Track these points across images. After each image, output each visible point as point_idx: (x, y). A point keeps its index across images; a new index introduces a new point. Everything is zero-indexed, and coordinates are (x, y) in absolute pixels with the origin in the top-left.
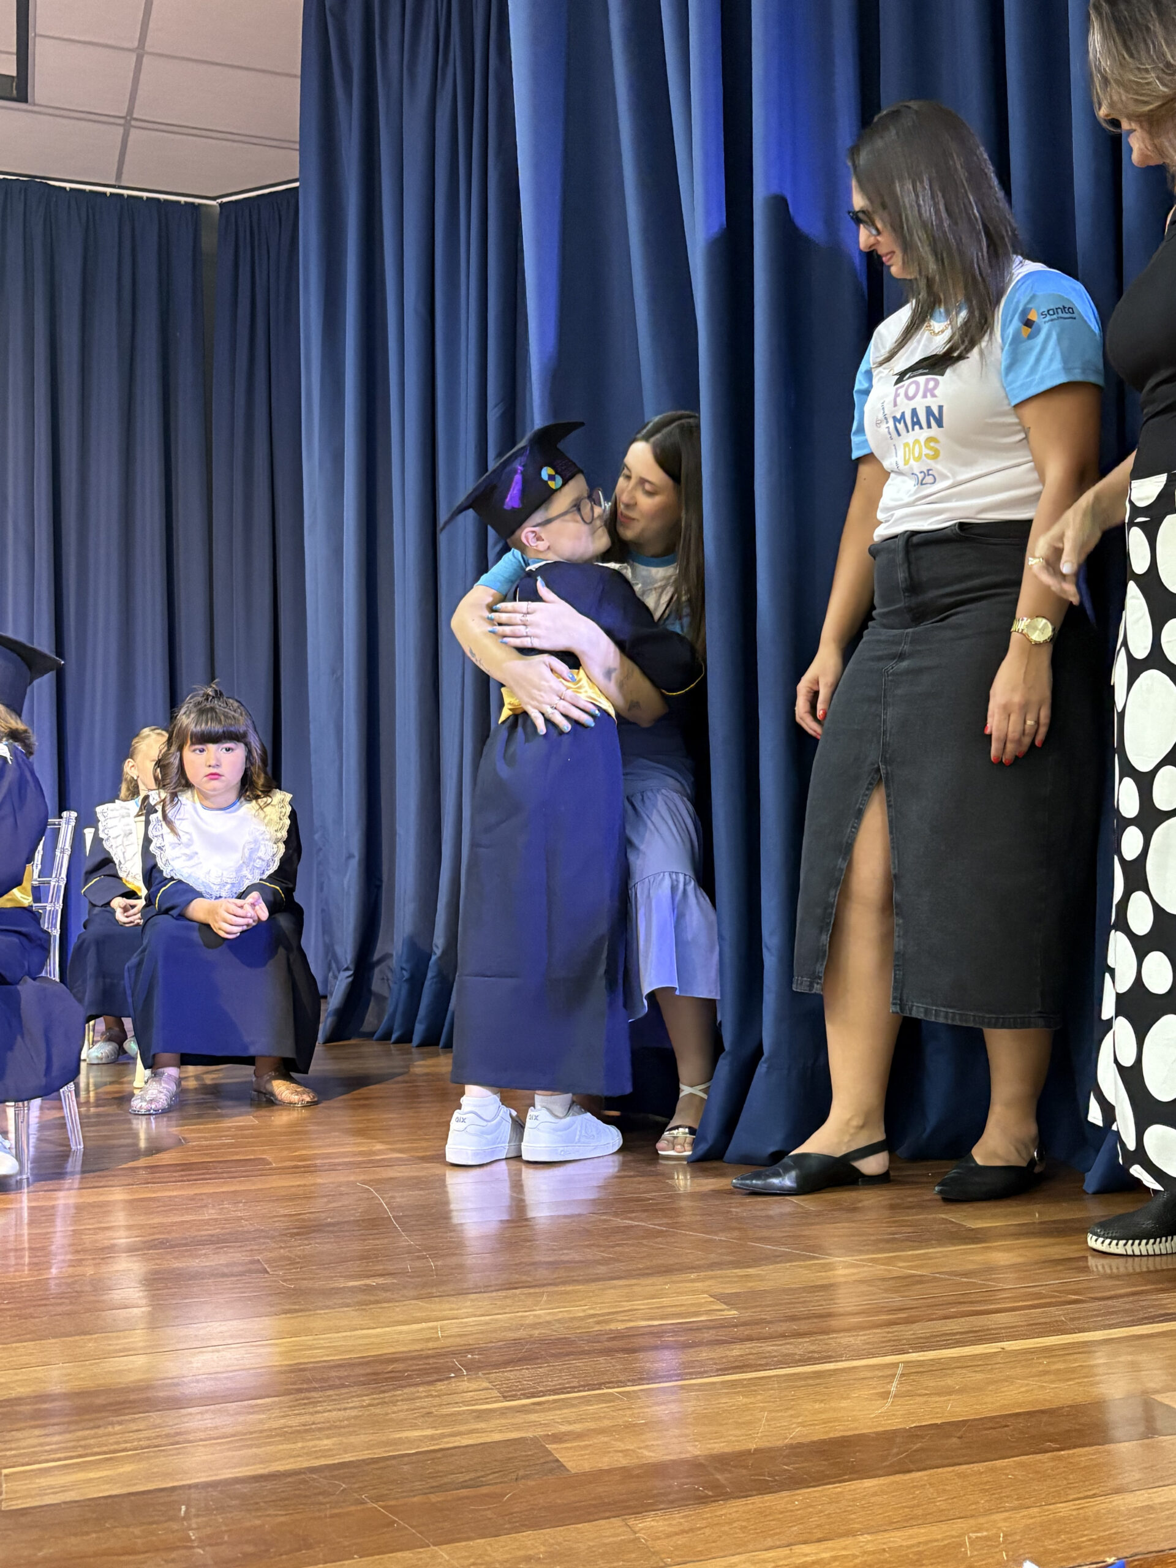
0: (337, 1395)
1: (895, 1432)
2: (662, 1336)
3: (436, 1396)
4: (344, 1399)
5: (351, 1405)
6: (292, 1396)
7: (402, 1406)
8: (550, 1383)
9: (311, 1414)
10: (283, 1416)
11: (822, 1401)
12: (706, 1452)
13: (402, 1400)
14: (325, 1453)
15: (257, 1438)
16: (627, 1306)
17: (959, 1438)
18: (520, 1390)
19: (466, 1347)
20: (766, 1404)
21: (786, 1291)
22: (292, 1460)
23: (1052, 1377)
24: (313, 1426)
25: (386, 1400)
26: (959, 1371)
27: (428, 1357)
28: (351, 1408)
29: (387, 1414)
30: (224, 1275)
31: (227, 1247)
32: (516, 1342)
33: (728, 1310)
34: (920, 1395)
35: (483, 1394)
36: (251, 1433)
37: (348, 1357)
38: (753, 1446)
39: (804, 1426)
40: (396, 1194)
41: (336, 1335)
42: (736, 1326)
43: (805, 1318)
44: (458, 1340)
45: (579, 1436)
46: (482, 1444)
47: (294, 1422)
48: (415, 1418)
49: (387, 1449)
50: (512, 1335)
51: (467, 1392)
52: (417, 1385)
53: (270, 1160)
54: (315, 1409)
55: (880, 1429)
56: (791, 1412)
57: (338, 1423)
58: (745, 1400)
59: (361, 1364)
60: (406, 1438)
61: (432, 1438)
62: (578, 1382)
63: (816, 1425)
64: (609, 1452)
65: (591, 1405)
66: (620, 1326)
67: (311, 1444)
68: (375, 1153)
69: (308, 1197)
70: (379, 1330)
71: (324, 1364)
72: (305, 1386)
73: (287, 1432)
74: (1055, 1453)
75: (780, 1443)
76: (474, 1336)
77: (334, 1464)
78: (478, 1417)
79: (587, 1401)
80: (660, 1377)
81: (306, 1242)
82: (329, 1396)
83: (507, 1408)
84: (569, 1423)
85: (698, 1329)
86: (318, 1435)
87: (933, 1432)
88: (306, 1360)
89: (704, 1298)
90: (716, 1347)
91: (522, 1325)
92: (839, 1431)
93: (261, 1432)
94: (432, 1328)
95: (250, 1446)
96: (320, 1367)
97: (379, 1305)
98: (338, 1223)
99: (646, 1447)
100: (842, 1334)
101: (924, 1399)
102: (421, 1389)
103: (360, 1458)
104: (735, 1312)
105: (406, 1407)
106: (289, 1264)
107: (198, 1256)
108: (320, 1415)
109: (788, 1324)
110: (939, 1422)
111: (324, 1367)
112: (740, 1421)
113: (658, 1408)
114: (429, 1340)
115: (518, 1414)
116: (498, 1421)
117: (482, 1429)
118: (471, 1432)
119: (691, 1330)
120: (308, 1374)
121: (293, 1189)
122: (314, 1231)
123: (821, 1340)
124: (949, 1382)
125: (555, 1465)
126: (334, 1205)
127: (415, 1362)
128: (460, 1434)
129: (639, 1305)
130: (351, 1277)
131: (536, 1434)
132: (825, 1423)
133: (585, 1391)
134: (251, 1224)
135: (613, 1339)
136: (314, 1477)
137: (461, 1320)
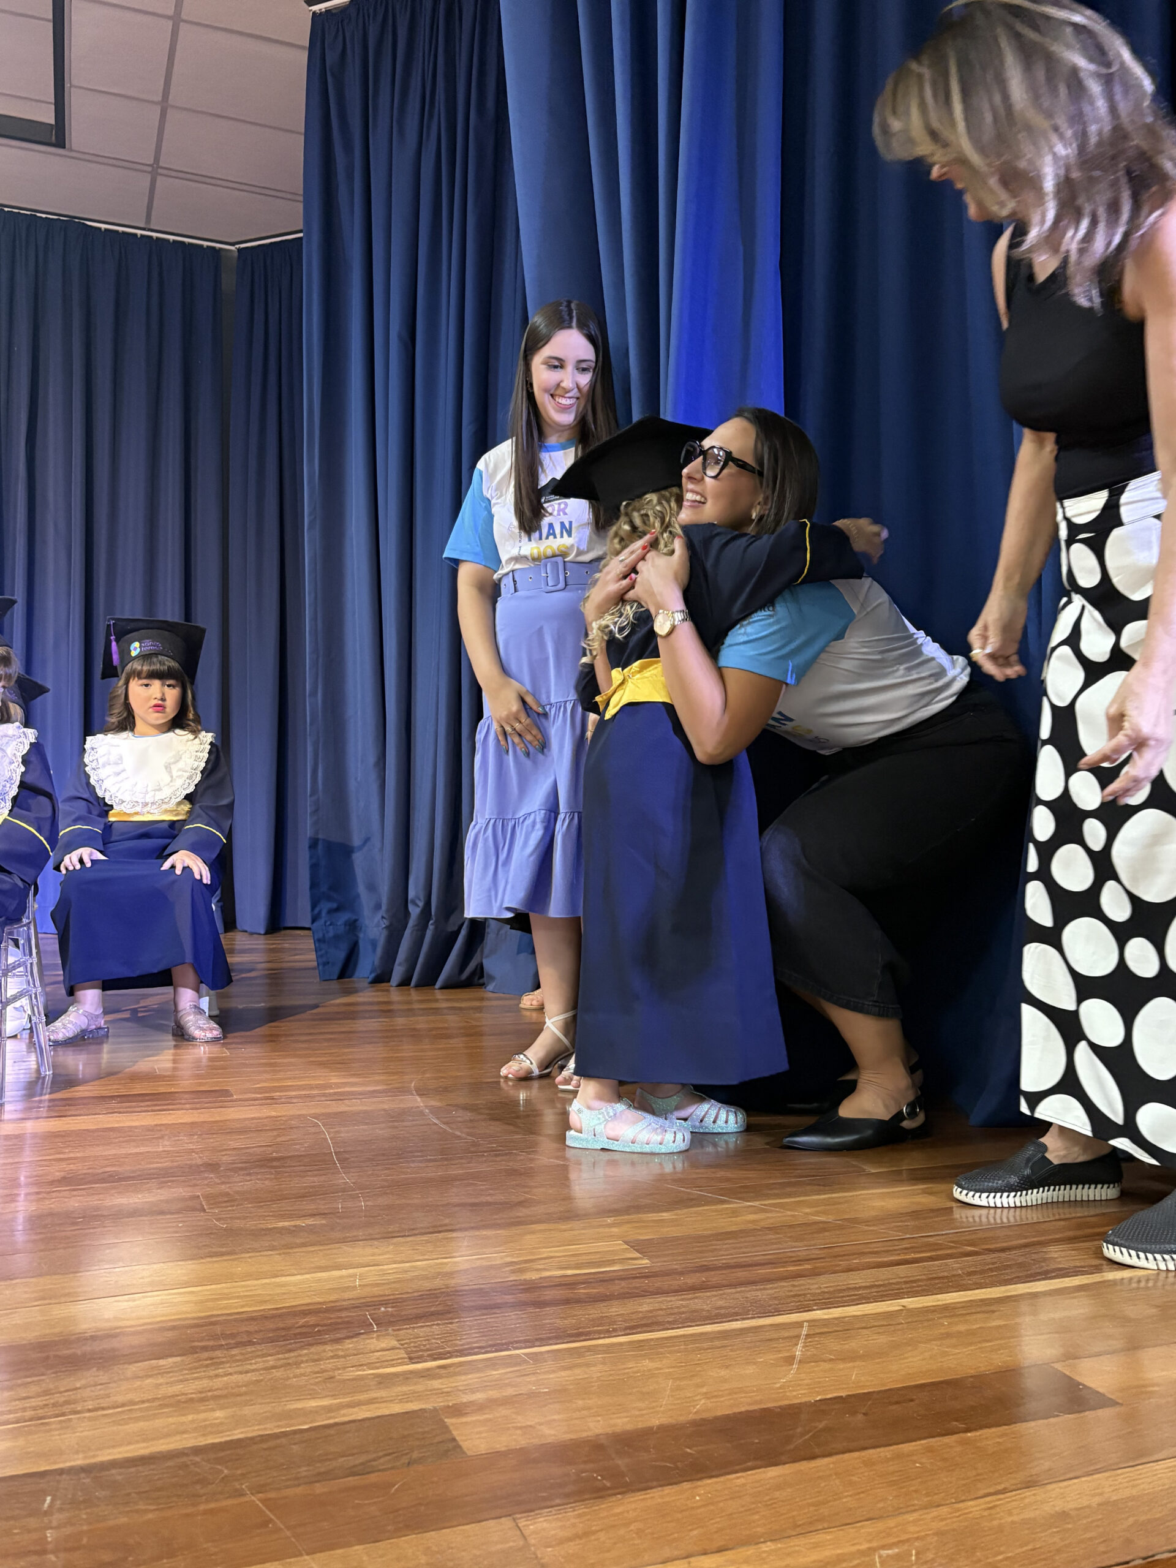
0: (242, 1354)
1: (798, 1406)
2: (574, 1289)
3: (342, 1357)
4: (247, 1359)
5: (254, 1367)
6: (195, 1356)
7: (307, 1368)
8: (458, 1342)
9: (210, 1377)
10: (182, 1381)
11: (727, 1367)
12: (609, 1430)
13: (307, 1361)
14: (214, 1428)
15: (147, 1409)
16: (545, 1252)
17: (864, 1414)
18: (428, 1350)
19: (381, 1299)
20: (671, 1370)
21: (699, 1239)
22: (178, 1438)
23: (954, 1341)
24: (210, 1394)
25: (290, 1361)
26: (865, 1332)
27: (342, 1309)
28: (253, 1371)
29: (288, 1378)
31: (173, 1181)
32: (432, 1295)
33: (641, 1258)
34: (824, 1361)
35: (388, 1355)
36: (143, 1402)
37: (262, 1308)
38: (655, 1422)
39: (708, 1398)
40: (342, 1129)
41: (256, 1282)
42: (647, 1277)
43: (715, 1269)
44: (376, 1291)
45: (481, 1407)
46: (378, 1417)
47: (192, 1387)
48: (316, 1384)
49: (280, 1423)
50: (427, 1285)
51: (373, 1352)
52: (325, 1343)
53: (234, 1091)
54: (217, 1372)
55: (786, 1402)
56: (697, 1380)
57: (236, 1390)
58: (651, 1365)
59: (274, 1317)
60: (302, 1409)
61: (329, 1409)
62: (487, 1341)
63: (722, 1396)
64: (508, 1429)
65: (496, 1370)
66: (533, 1276)
67: (202, 1416)
68: (330, 1086)
70: (299, 1277)
71: (238, 1316)
72: (211, 1343)
73: (179, 1401)
74: (962, 1435)
75: (683, 1419)
76: (393, 1285)
77: (220, 1443)
78: (380, 1383)
79: (492, 1364)
80: (570, 1336)
81: (248, 1178)
82: (235, 1355)
83: (411, 1372)
84: (473, 1391)
85: (612, 1280)
86: (212, 1404)
87: (836, 1406)
88: (219, 1312)
89: (619, 1245)
90: (629, 1301)
91: (439, 1273)
92: (744, 1404)
93: (154, 1400)
94: (350, 1276)
95: (137, 1420)
96: (231, 1320)
97: (304, 1249)
98: (282, 1158)
99: (546, 1423)
100: (751, 1288)
101: (827, 1366)
102: (328, 1347)
103: (250, 1435)
104: (647, 1261)
105: (309, 1370)
106: (225, 1202)
107: (143, 1191)
108: (220, 1379)
109: (698, 1275)
110: (843, 1394)
111: (235, 1320)
112: (644, 1390)
113: (563, 1373)
114: (346, 1289)
115: (421, 1379)
116: (399, 1389)
117: (382, 1398)
118: (371, 1401)
119: (601, 1281)
120: (218, 1329)
121: (247, 1122)
122: (258, 1166)
123: (728, 1294)
124: (853, 1344)
125: (451, 1445)
126: (284, 1138)
127: (328, 1315)
128: (359, 1404)
129: (556, 1252)
130: (283, 1217)
131: (435, 1405)
132: (730, 1394)
133: (493, 1352)
134: (200, 1157)
135: (527, 1290)
136: (197, 1459)
137: (381, 1267)
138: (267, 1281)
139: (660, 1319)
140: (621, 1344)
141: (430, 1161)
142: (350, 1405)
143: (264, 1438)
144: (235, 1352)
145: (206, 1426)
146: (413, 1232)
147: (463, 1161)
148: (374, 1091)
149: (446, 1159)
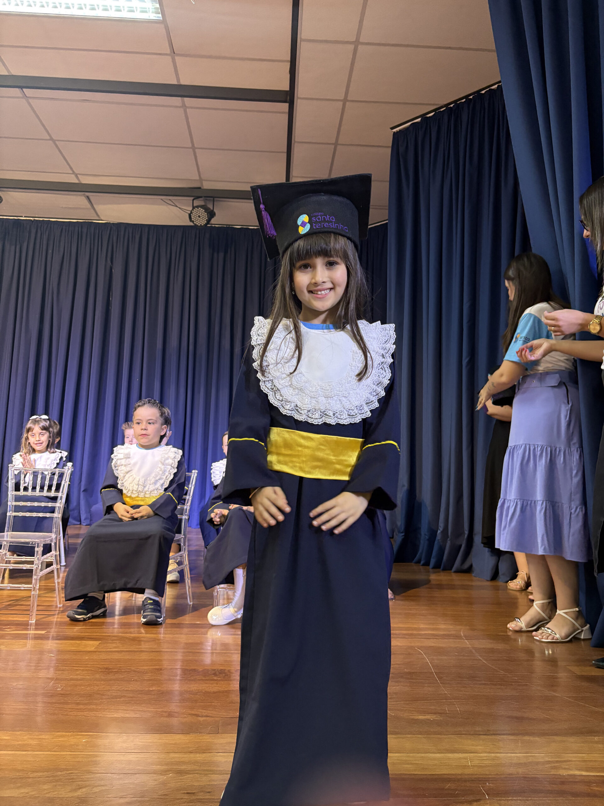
19: (485, 777)
27: (465, 781)
37: (426, 773)
40: (434, 658)
41: (418, 755)
44: (481, 771)
50: (507, 771)
52: (463, 803)
59: (431, 780)
68: (421, 630)
70: (439, 755)
71: (415, 777)
72: (407, 792)
76: (488, 769)
88: (404, 772)
91: (511, 764)
94: (465, 758)
97: (437, 736)
98: (410, 673)
111: (414, 779)
120: (407, 783)
126: (408, 660)
127: (459, 784)
137: (479, 755)
138: (423, 755)
141: (485, 684)
147: (502, 687)
148: (444, 635)
149: (493, 684)
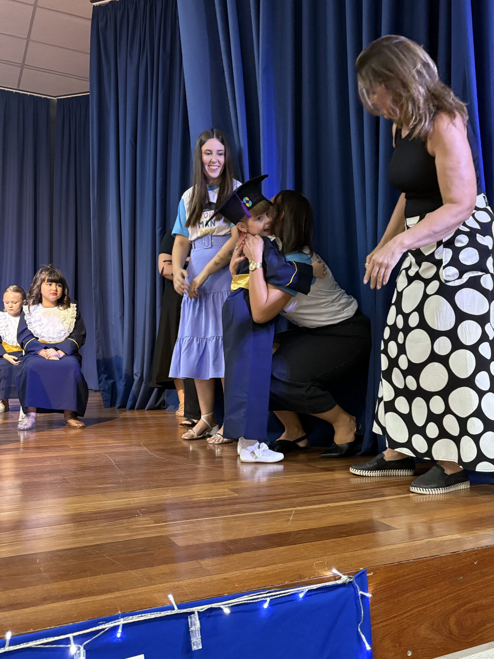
0: (95, 522)
1: (291, 532)
2: (211, 503)
3: (131, 522)
4: (97, 524)
6: (78, 523)
7: (118, 526)
8: (171, 518)
9: (85, 529)
10: (75, 530)
11: (267, 523)
12: (227, 539)
13: (119, 524)
14: (90, 541)
15: (65, 537)
16: (200, 493)
17: (314, 533)
18: (161, 520)
19: (142, 507)
20: (247, 524)
22: (78, 544)
23: (345, 514)
24: (86, 533)
25: (113, 524)
26: (314, 513)
27: (128, 510)
28: (100, 527)
29: (113, 528)
30: (53, 484)
31: (54, 474)
32: (159, 505)
33: (235, 494)
34: (300, 520)
35: (148, 522)
36: (63, 535)
37: (98, 510)
38: (242, 537)
39: (261, 531)
40: (116, 457)
41: (94, 503)
42: (237, 499)
43: (261, 496)
44: (139, 504)
45: (182, 535)
46: (147, 537)
47: (79, 531)
48: (123, 530)
49: (113, 540)
50: (158, 502)
51: (142, 521)
52: (124, 519)
53: (70, 446)
54: (87, 527)
55: (286, 531)
56: (256, 526)
57: (95, 532)
58: (240, 523)
59: (103, 512)
60: (120, 536)
61: (129, 536)
62: (182, 517)
63: (264, 530)
65: (186, 525)
66: (197, 499)
67: (86, 538)
68: (109, 444)
69: (84, 458)
70: (110, 501)
72: (83, 520)
73: (76, 535)
74: (345, 538)
75: (251, 536)
76: (146, 503)
77: (93, 545)
78: (146, 529)
79: (185, 523)
80: (211, 515)
81: (84, 473)
83: (157, 526)
84: (179, 530)
85: (225, 500)
86: (87, 535)
87: (304, 532)
88: (84, 511)
89: (226, 490)
90: (231, 506)
91: (162, 499)
92: (272, 532)
93: (67, 535)
94: (129, 501)
95: (62, 540)
97: (110, 493)
98: (95, 467)
99: (205, 538)
100: (274, 501)
101: (302, 521)
102: (125, 520)
103: (103, 543)
104: (237, 495)
105: (120, 526)
106: (77, 480)
107: (44, 477)
108: (88, 529)
109: (255, 498)
110: (306, 529)
111: (90, 513)
112: (238, 529)
113: (210, 525)
114: (128, 504)
115: (161, 528)
116: (153, 530)
117: (147, 533)
118: (143, 534)
119: (221, 500)
120: (84, 516)
121: (79, 455)
122: (86, 469)
123: (266, 503)
124: (310, 516)
126: (94, 461)
127: (123, 512)
128: (139, 534)
129: (204, 492)
130: (100, 484)
131: (166, 534)
132: (268, 529)
133: (185, 520)
134: (63, 467)
135: (194, 503)
136: (87, 549)
137: (140, 498)
138: (98, 502)
139: (242, 510)
140: (229, 517)
142: (136, 535)
143: (108, 543)
144: (92, 522)
145: (87, 541)
146: (149, 488)
147: (165, 467)
149: (159, 466)
